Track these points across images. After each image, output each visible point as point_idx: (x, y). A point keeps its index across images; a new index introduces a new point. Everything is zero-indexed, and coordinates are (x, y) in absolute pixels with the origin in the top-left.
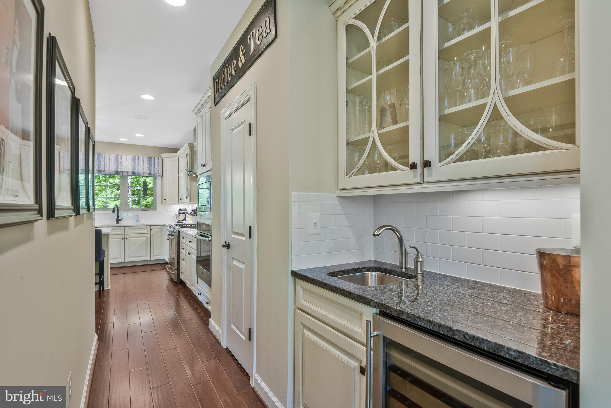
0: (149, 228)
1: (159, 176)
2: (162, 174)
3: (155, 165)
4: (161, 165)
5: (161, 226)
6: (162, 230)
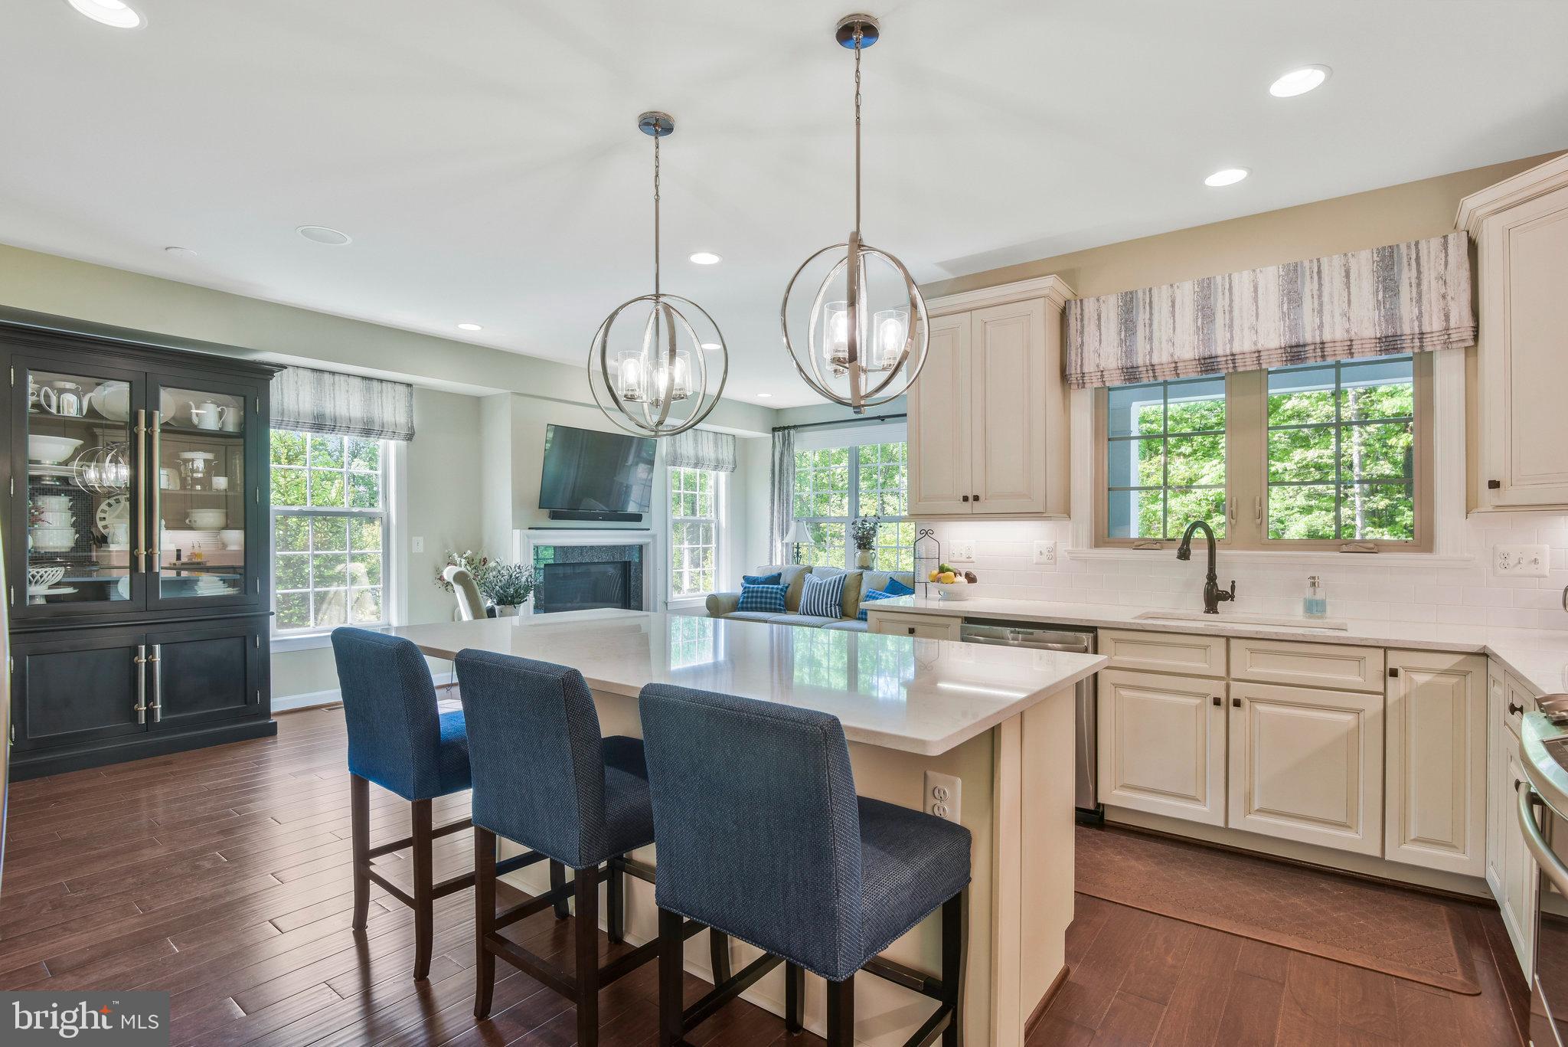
0: (1375, 660)
1: (1447, 344)
2: (1468, 334)
3: (1424, 287)
4: (1466, 274)
5: (1464, 656)
6: (1469, 685)
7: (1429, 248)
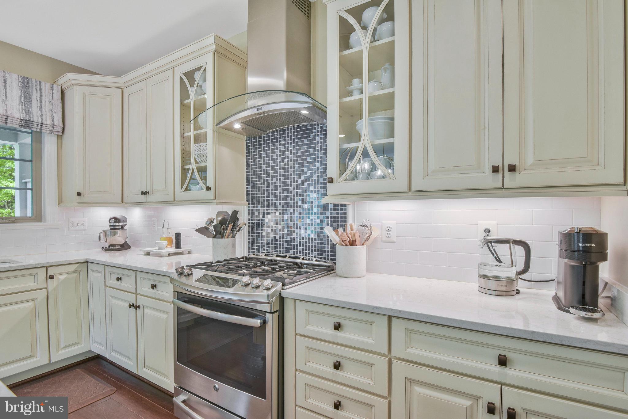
0: (42, 274)
1: (52, 131)
2: (60, 130)
3: (43, 103)
4: (60, 104)
5: (79, 264)
6: (81, 277)
7: (45, 86)
